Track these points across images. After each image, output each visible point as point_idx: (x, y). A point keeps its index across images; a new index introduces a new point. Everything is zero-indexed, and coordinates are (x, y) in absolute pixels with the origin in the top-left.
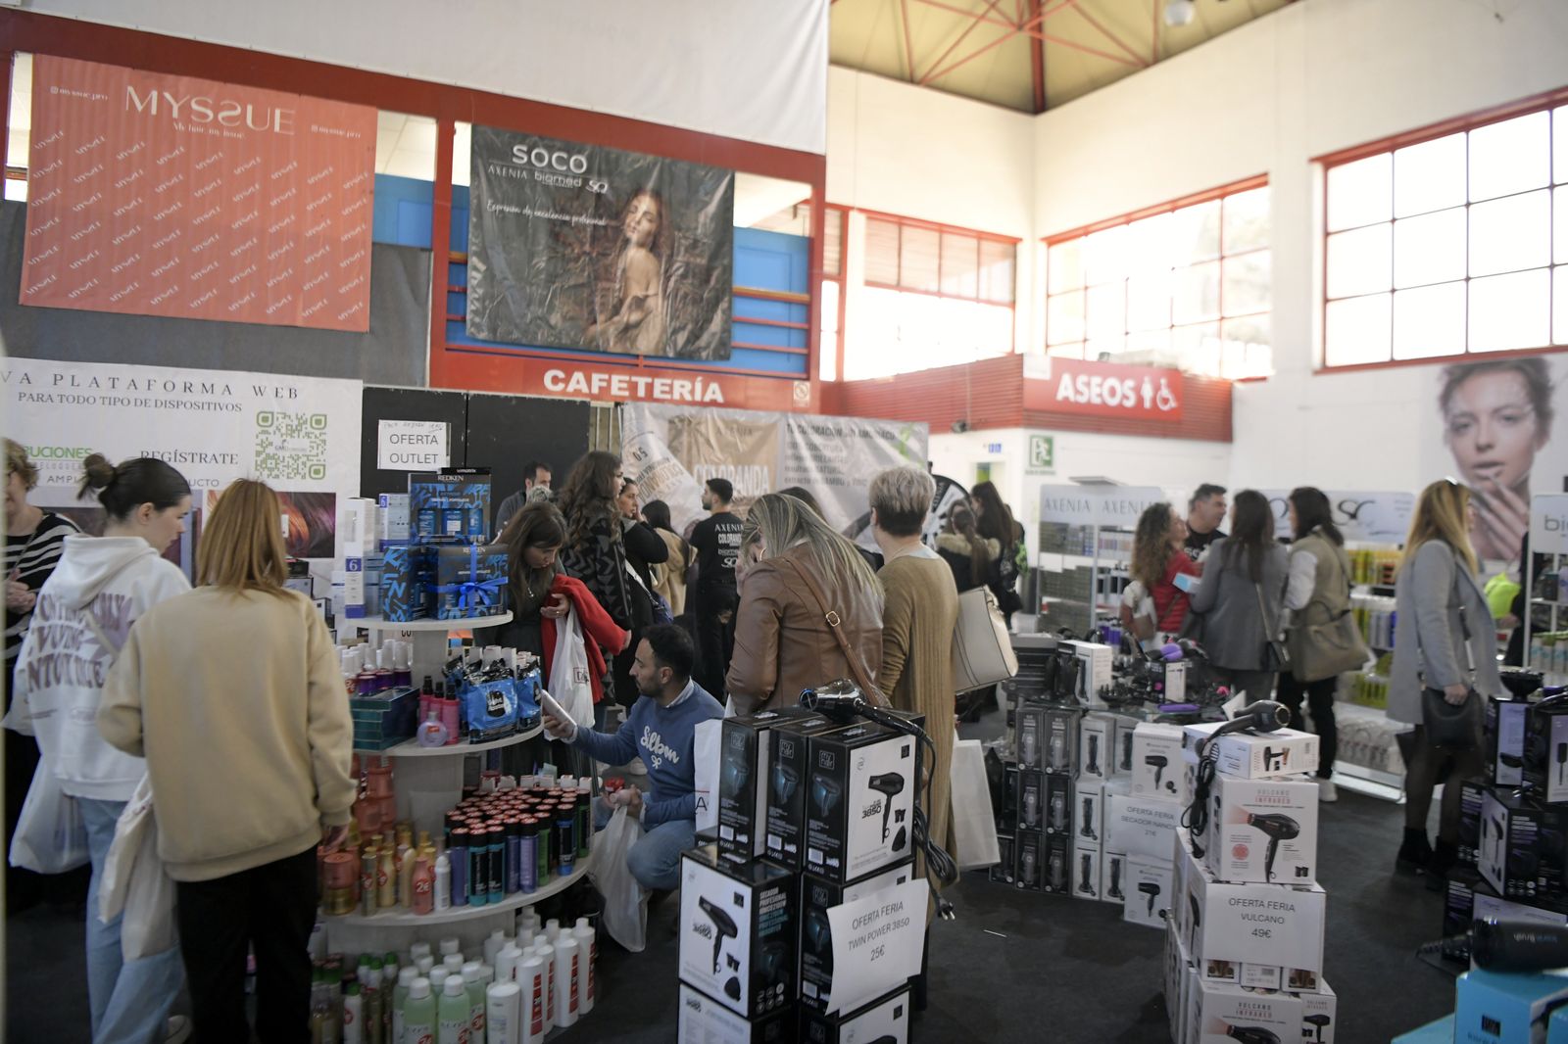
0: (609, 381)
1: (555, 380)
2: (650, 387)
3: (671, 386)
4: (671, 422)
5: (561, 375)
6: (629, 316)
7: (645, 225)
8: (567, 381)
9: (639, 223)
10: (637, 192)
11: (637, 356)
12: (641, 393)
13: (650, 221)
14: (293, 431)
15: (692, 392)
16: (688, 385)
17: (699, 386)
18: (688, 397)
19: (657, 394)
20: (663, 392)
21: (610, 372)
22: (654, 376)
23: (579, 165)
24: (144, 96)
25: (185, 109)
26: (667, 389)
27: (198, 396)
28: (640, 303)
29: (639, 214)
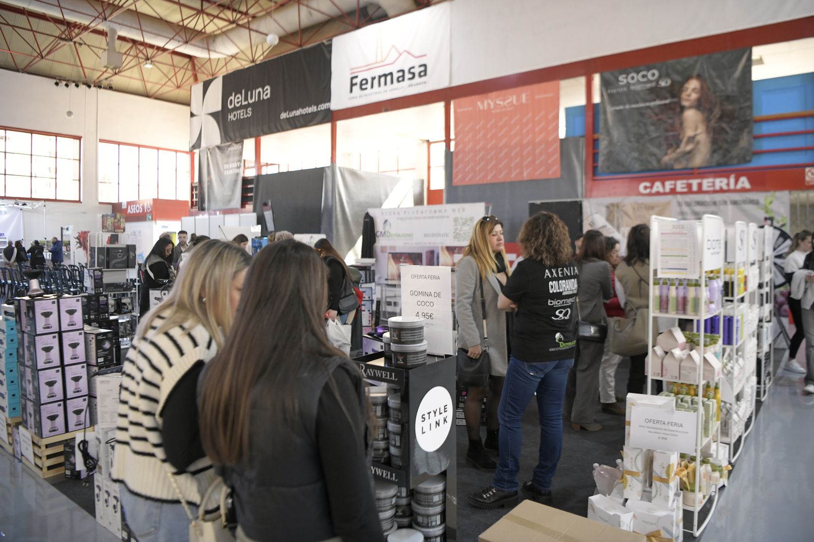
0: (675, 185)
1: (646, 188)
2: (700, 185)
3: (714, 183)
4: (607, 207)
5: (648, 184)
6: (685, 147)
7: (694, 96)
8: (651, 187)
9: (689, 95)
10: (688, 78)
11: (693, 169)
12: (695, 188)
13: (696, 93)
14: (464, 224)
15: (728, 184)
16: (725, 181)
17: (732, 180)
18: (725, 187)
19: (705, 188)
20: (709, 187)
21: (676, 179)
22: (702, 178)
23: (653, 75)
24: (483, 103)
25: (495, 104)
26: (711, 184)
27: (438, 214)
28: (691, 139)
29: (689, 91)
